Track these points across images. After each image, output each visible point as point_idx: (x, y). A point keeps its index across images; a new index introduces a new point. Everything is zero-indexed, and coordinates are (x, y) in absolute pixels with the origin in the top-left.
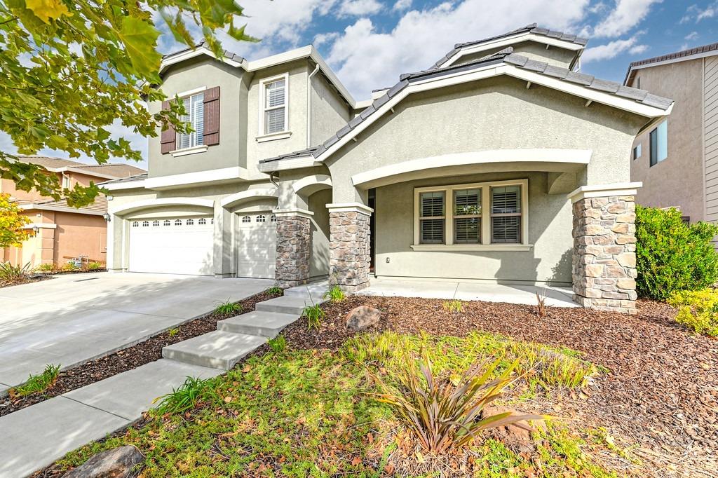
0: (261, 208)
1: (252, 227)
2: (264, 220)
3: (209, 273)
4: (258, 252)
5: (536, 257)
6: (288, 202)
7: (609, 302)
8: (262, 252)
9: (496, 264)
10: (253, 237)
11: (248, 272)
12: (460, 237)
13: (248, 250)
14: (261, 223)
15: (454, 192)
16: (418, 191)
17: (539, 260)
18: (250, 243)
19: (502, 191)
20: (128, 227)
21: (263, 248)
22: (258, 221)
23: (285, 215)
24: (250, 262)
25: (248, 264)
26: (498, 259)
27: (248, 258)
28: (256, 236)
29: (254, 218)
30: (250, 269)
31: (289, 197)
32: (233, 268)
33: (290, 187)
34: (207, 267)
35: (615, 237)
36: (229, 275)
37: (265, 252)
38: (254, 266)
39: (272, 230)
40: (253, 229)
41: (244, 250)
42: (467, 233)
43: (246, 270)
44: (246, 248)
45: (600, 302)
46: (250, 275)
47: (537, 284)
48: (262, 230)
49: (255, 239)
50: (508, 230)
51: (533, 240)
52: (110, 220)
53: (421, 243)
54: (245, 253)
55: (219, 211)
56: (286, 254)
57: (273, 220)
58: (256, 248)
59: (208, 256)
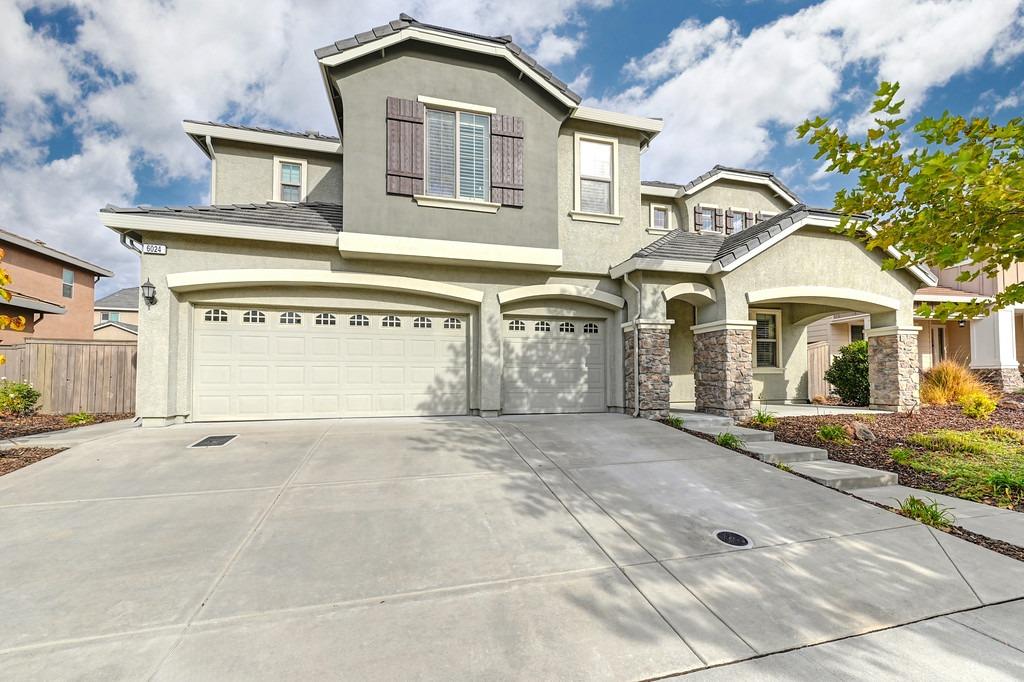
0: (550, 312)
1: (527, 338)
2: (548, 329)
3: (440, 410)
4: (538, 375)
5: (786, 379)
6: (653, 310)
8: (545, 375)
9: (761, 385)
10: (528, 353)
11: (522, 405)
13: (520, 372)
14: (541, 334)
17: (788, 381)
18: (525, 362)
21: (547, 369)
22: (537, 329)
23: (653, 327)
24: (524, 391)
25: (520, 394)
26: (761, 380)
27: (520, 384)
28: (533, 352)
29: (530, 325)
30: (525, 401)
33: (655, 292)
34: (437, 400)
35: (910, 363)
37: (550, 375)
38: (532, 396)
39: (559, 345)
40: (530, 341)
43: (518, 402)
44: (516, 369)
46: (525, 409)
47: (787, 402)
48: (545, 342)
49: (532, 356)
54: (516, 376)
56: (655, 377)
57: (562, 330)
58: (534, 370)
59: (439, 381)
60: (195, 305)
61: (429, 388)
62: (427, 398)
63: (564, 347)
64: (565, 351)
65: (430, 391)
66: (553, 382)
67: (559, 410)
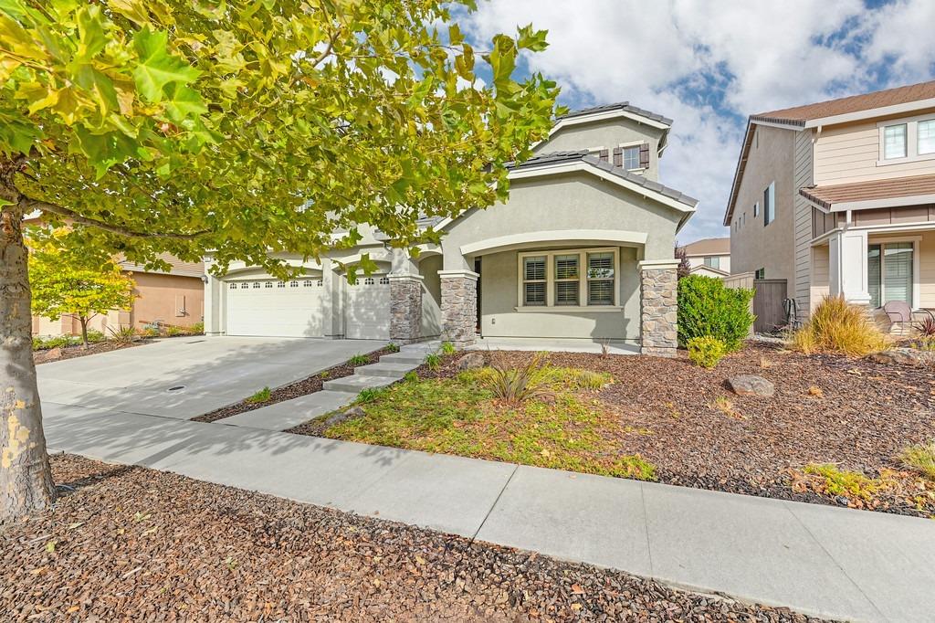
1: (359, 290)
2: (373, 283)
3: (314, 334)
4: (365, 313)
5: (626, 317)
6: (398, 267)
7: (659, 350)
8: (369, 314)
9: (592, 324)
10: (360, 300)
11: (356, 332)
12: (560, 299)
13: (354, 312)
14: (369, 286)
15: (555, 257)
16: (521, 256)
17: (629, 320)
18: (357, 305)
19: (598, 257)
20: (225, 289)
21: (371, 310)
22: (366, 283)
23: (398, 279)
24: (358, 324)
25: (355, 326)
26: (594, 319)
27: (355, 319)
28: (363, 298)
29: (362, 281)
30: (358, 330)
31: (401, 262)
32: (341, 329)
33: (400, 254)
34: (312, 329)
35: (663, 300)
36: (338, 336)
37: (372, 313)
38: (362, 327)
39: (378, 293)
40: (361, 292)
41: (351, 312)
42: (567, 295)
43: (354, 331)
44: (353, 310)
45: (652, 350)
46: (358, 336)
47: (627, 342)
48: (368, 291)
49: (362, 301)
50: (603, 293)
51: (623, 302)
52: (207, 282)
53: (525, 305)
54: (352, 314)
55: (328, 274)
56: (399, 315)
57: (381, 283)
58: (363, 310)
59: (314, 318)
60: (227, 282)
61: (309, 322)
62: (308, 327)
63: (381, 294)
64: (382, 298)
65: (310, 324)
66: (375, 318)
67: (378, 337)
